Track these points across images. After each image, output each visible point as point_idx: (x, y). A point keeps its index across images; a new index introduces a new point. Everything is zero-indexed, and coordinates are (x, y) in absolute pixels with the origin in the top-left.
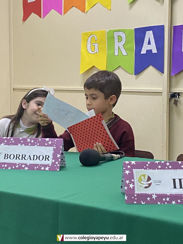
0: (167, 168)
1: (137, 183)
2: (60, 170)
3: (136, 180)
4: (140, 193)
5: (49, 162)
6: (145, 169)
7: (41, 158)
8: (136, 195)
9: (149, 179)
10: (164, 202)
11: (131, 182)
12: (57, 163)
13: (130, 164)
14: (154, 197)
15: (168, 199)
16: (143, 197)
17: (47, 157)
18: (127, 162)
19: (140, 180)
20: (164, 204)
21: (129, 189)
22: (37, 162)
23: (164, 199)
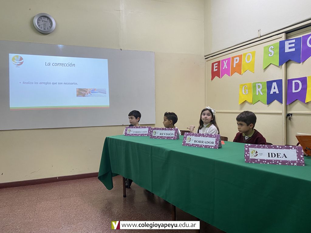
0: (265, 148)
1: (251, 154)
2: (218, 149)
3: (250, 152)
4: (252, 158)
5: (214, 145)
6: (255, 148)
7: (210, 143)
8: (250, 159)
9: (257, 152)
10: (263, 163)
11: (248, 153)
12: (217, 145)
14: (259, 160)
16: (253, 160)
17: (213, 142)
19: (252, 153)
21: (247, 156)
22: (208, 144)
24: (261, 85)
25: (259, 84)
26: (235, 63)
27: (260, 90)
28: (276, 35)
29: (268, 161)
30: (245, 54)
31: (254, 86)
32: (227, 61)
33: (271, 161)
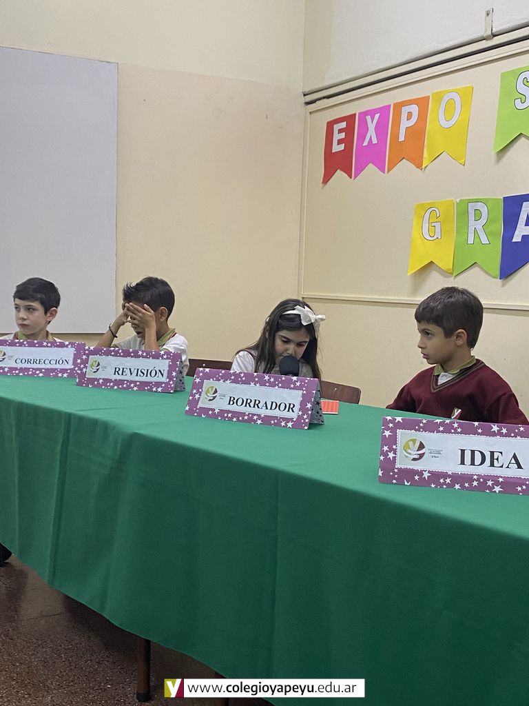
0: (453, 431)
1: (401, 452)
2: (308, 429)
3: (399, 447)
4: (403, 467)
5: (294, 415)
6: (416, 430)
7: (282, 407)
8: (396, 471)
9: (422, 446)
10: (441, 485)
11: (391, 449)
12: (305, 417)
13: (393, 421)
14: (426, 475)
15: (448, 481)
16: (408, 474)
17: (292, 406)
18: (389, 418)
19: (406, 447)
20: (442, 487)
21: (387, 459)
22: (276, 413)
23: (442, 481)
24: (484, 209)
25: (479, 206)
26: (405, 124)
27: (479, 225)
29: (457, 478)
30: (439, 96)
31: (463, 212)
32: (377, 116)
33: (469, 478)
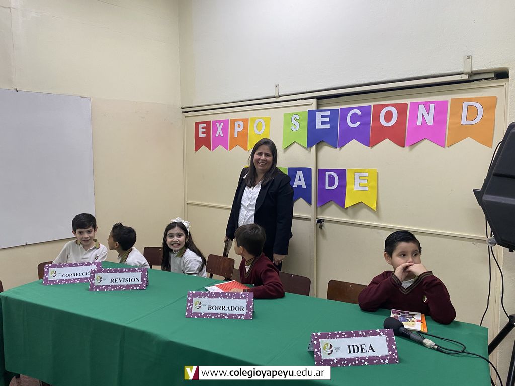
0: (343, 337)
1: (323, 351)
5: (245, 312)
6: (327, 338)
7: (237, 308)
8: (322, 361)
9: (331, 347)
11: (318, 350)
12: (250, 313)
14: (336, 361)
15: (345, 362)
17: (242, 308)
18: (315, 334)
19: (325, 348)
20: (343, 366)
21: (317, 355)
22: (234, 312)
26: (237, 130)
28: (302, 99)
29: (349, 361)
32: (222, 124)
